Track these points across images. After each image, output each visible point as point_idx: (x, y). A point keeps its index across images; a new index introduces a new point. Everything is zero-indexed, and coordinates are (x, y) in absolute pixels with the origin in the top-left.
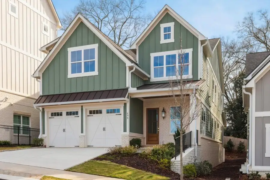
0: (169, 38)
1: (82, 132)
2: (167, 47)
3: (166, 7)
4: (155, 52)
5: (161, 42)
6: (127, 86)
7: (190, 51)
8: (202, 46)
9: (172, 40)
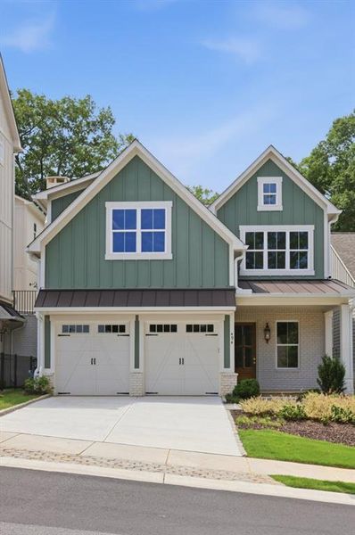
0: (273, 202)
1: (137, 366)
2: (269, 218)
3: (271, 149)
4: (248, 223)
5: (259, 209)
6: (231, 284)
7: (310, 229)
8: (331, 222)
9: (278, 206)
